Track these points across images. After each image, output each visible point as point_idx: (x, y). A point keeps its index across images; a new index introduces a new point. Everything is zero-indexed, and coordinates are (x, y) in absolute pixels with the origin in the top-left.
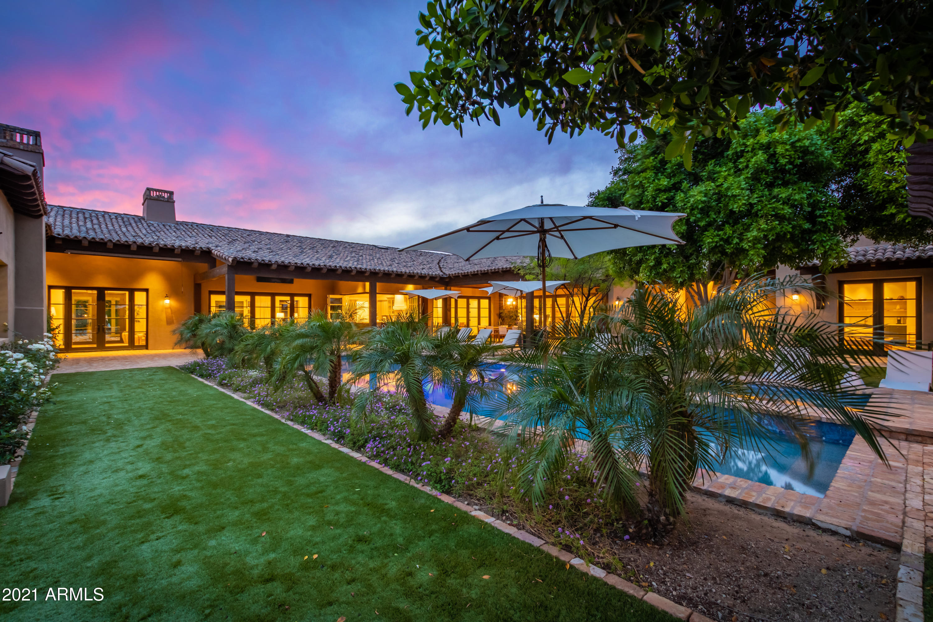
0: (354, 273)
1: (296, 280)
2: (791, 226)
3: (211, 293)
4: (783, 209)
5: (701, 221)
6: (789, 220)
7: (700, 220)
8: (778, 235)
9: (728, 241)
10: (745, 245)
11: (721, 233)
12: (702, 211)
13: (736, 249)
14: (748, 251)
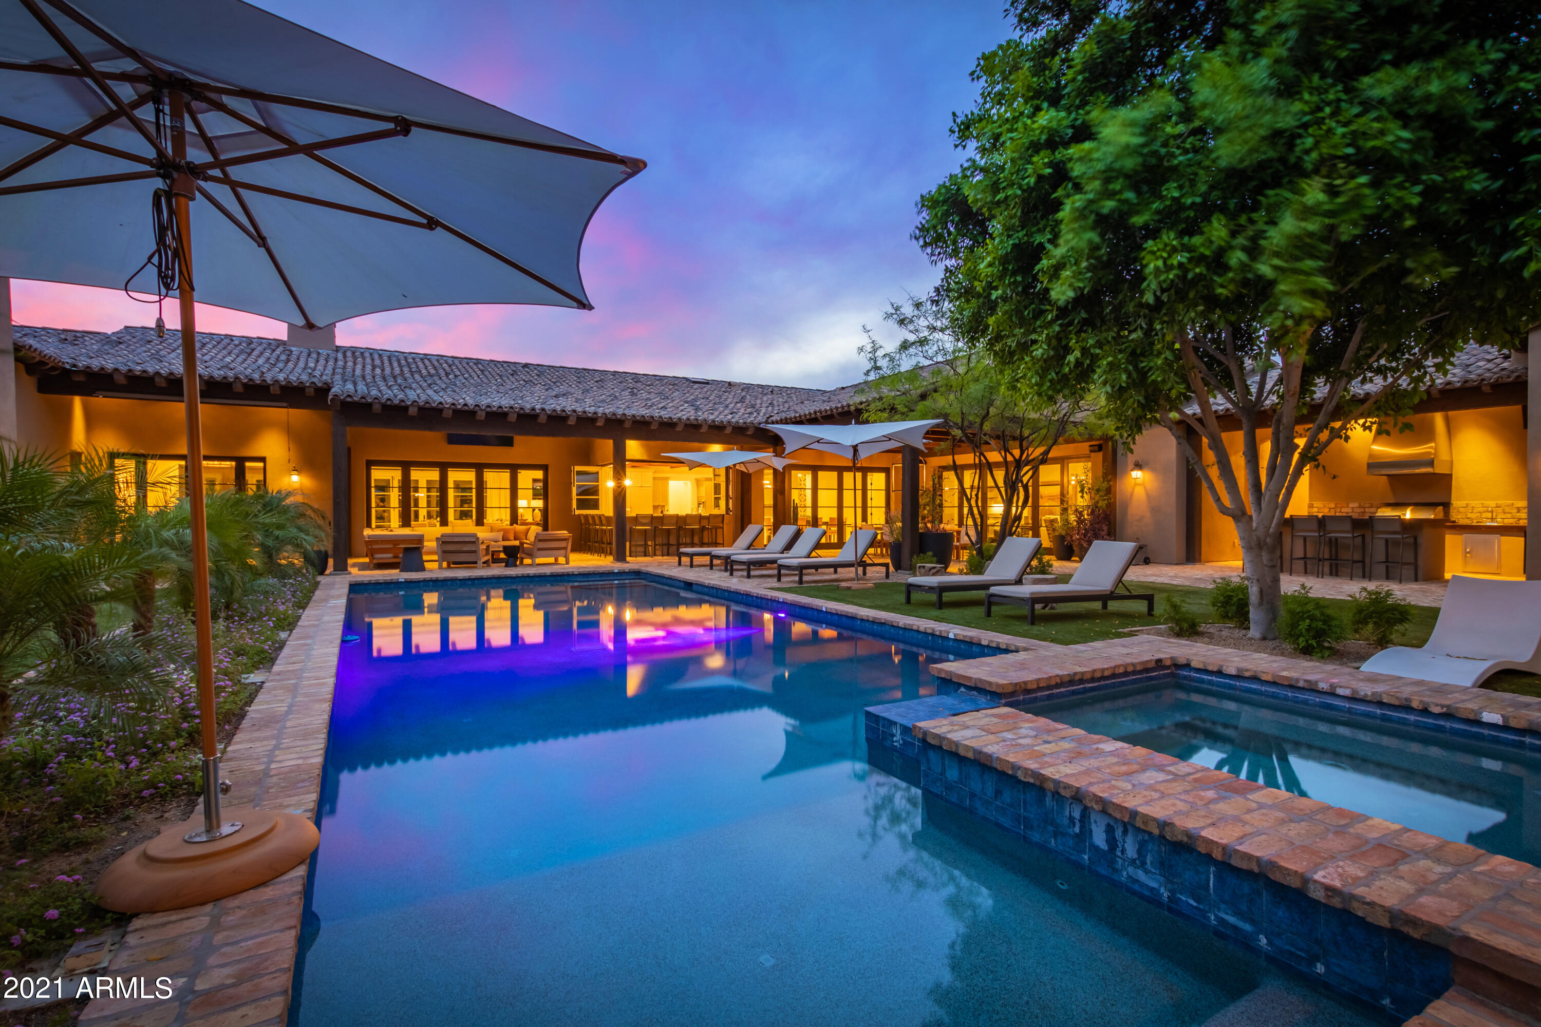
0: (572, 421)
1: (518, 439)
2: (1418, 188)
3: (370, 464)
4: (1382, 133)
5: (1138, 213)
6: (1413, 172)
7: (1133, 210)
8: (1373, 220)
9: (1218, 262)
10: (1265, 269)
11: (1197, 240)
12: (1135, 180)
13: (1245, 283)
14: (1272, 283)
